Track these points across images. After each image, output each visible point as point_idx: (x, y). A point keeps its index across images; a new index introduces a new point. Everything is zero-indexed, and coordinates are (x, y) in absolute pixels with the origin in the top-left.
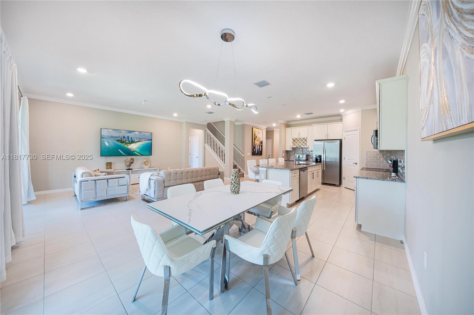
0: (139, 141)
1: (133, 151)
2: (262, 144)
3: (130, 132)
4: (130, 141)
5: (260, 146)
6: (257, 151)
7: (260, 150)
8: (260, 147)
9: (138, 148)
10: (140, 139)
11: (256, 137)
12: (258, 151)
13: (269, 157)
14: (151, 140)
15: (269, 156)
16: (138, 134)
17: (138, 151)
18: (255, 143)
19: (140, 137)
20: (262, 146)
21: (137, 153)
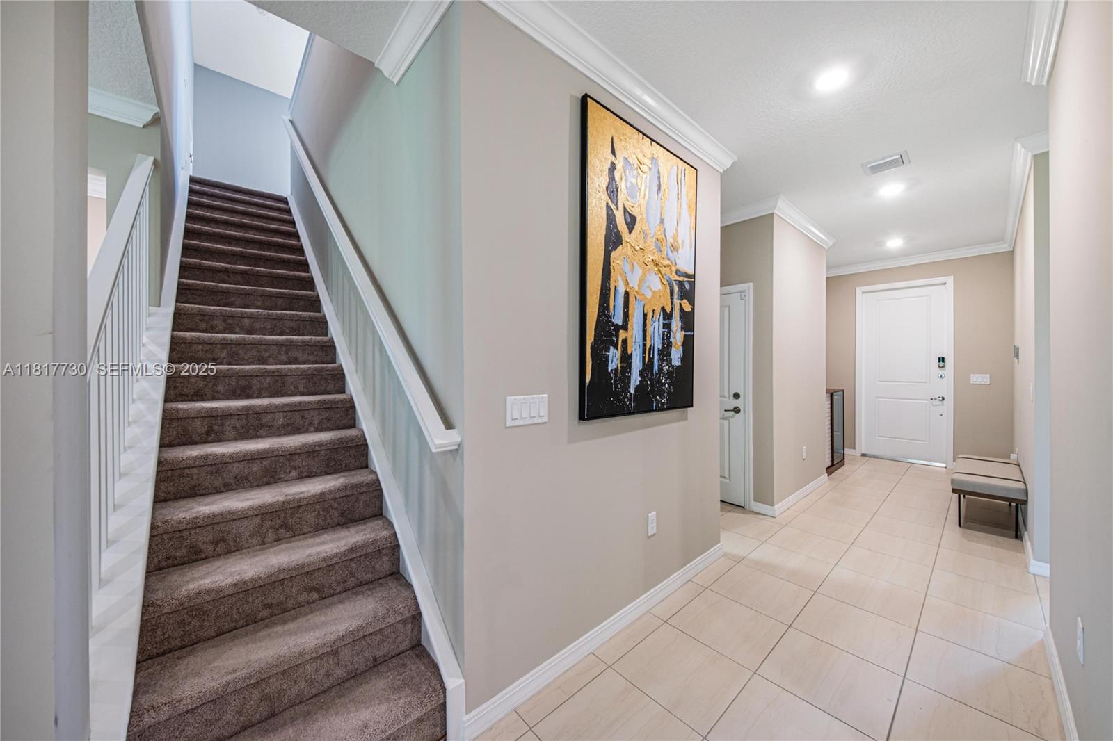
2: (688, 308)
5: (668, 316)
6: (637, 365)
7: (676, 357)
8: (667, 326)
11: (631, 222)
12: (647, 367)
13: (737, 410)
15: (739, 403)
18: (619, 285)
20: (688, 321)
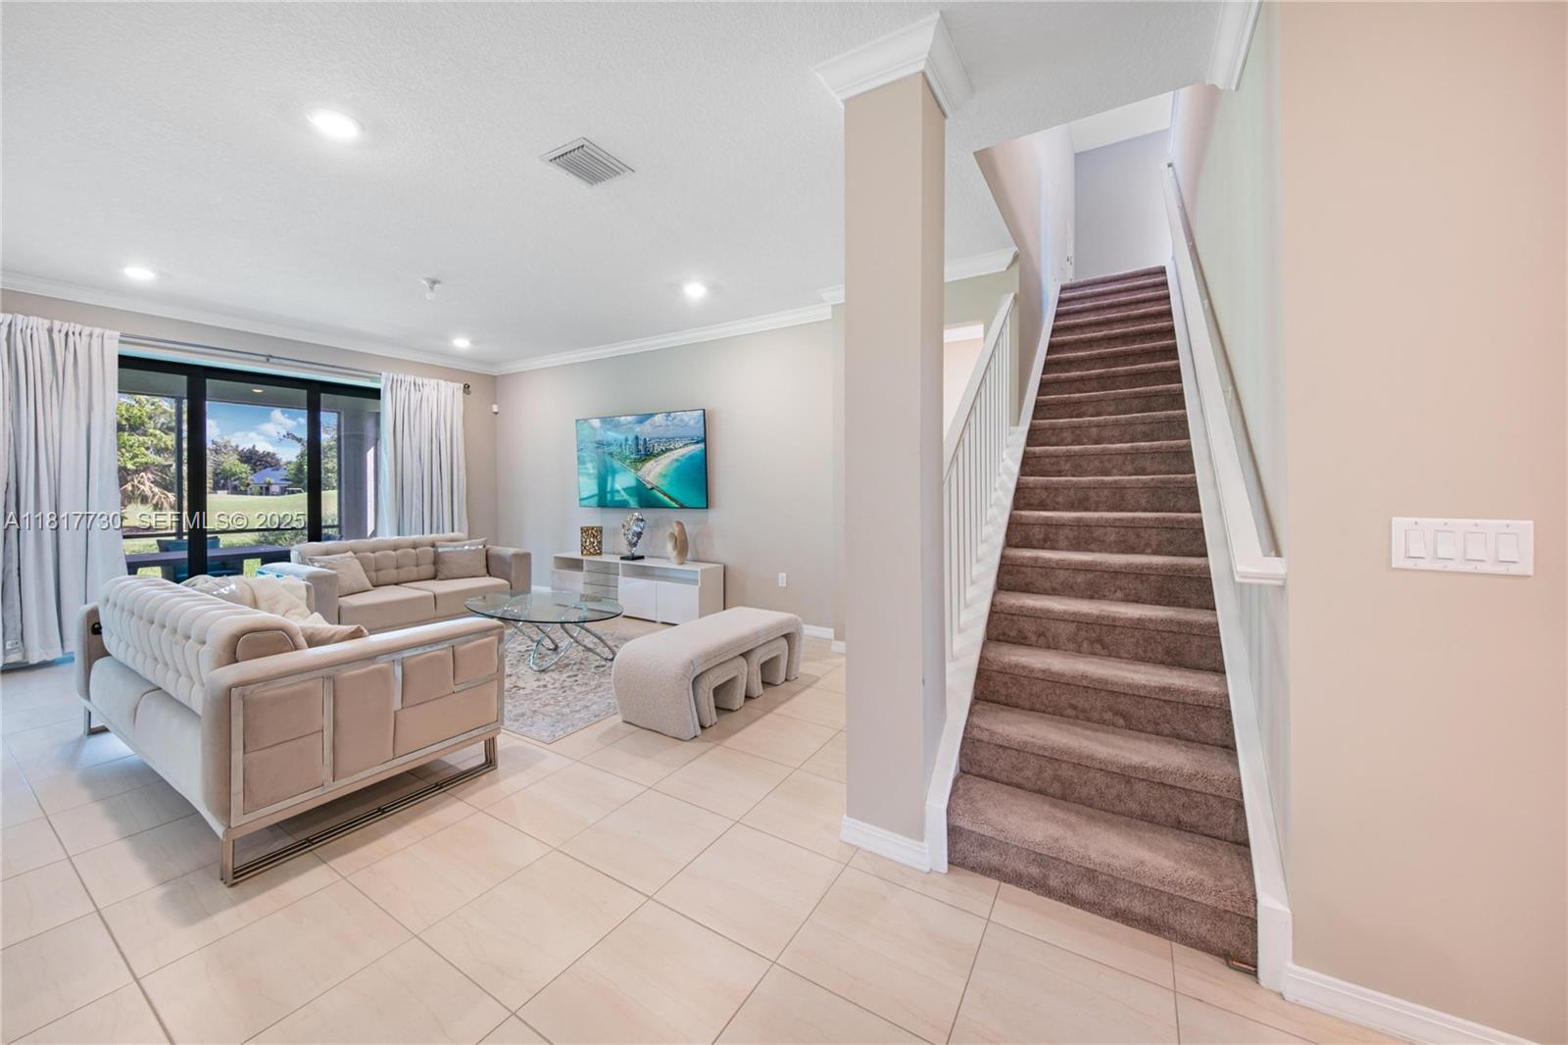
0: (667, 450)
1: (649, 486)
3: (644, 418)
4: (643, 452)
9: (665, 476)
10: (669, 440)
14: (704, 440)
16: (664, 423)
17: (664, 489)
19: (670, 434)
21: (662, 496)
